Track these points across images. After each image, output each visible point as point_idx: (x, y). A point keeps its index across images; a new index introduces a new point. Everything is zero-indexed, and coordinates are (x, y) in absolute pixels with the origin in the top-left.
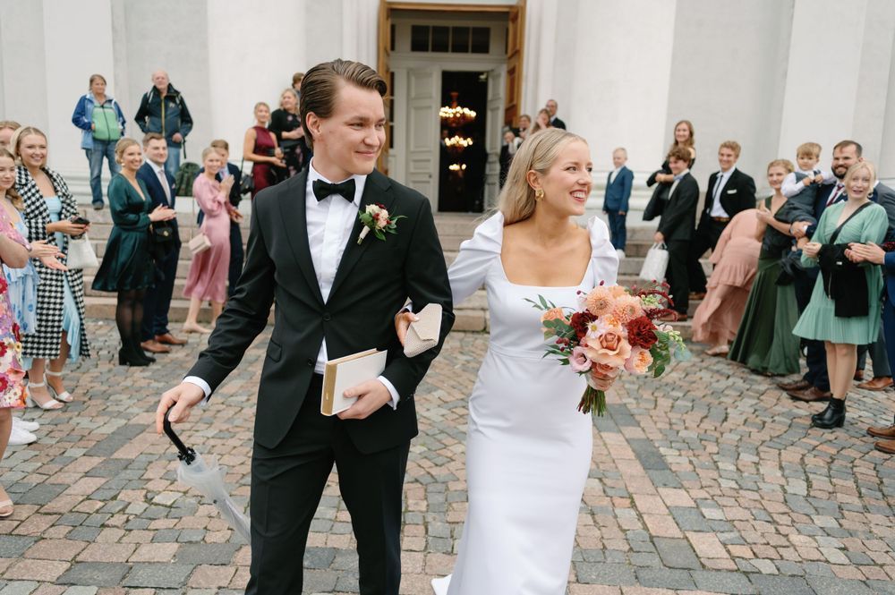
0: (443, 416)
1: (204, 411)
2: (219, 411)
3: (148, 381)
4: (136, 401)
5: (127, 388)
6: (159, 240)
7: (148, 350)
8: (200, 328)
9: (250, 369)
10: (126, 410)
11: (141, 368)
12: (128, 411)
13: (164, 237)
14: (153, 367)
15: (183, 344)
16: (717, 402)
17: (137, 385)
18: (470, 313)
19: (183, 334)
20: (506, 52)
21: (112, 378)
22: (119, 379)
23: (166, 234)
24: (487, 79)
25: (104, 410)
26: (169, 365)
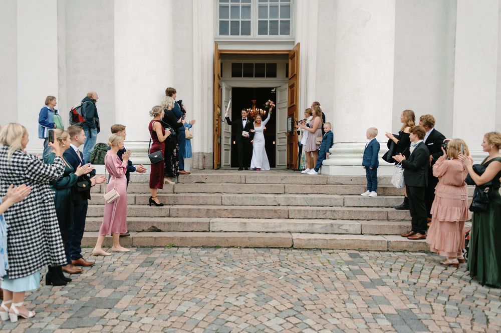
0: (281, 325)
1: (103, 326)
2: (114, 326)
3: (64, 298)
4: (54, 317)
5: (49, 305)
6: (79, 190)
7: (66, 272)
8: (103, 252)
9: (137, 285)
10: (45, 327)
11: (60, 287)
12: (46, 328)
13: (83, 188)
14: (69, 285)
15: (91, 265)
16: (474, 306)
17: (56, 302)
18: (282, 235)
19: (92, 256)
20: (287, 76)
21: (40, 297)
22: (44, 297)
23: (84, 186)
24: (275, 91)
25: (29, 327)
26: (80, 284)
